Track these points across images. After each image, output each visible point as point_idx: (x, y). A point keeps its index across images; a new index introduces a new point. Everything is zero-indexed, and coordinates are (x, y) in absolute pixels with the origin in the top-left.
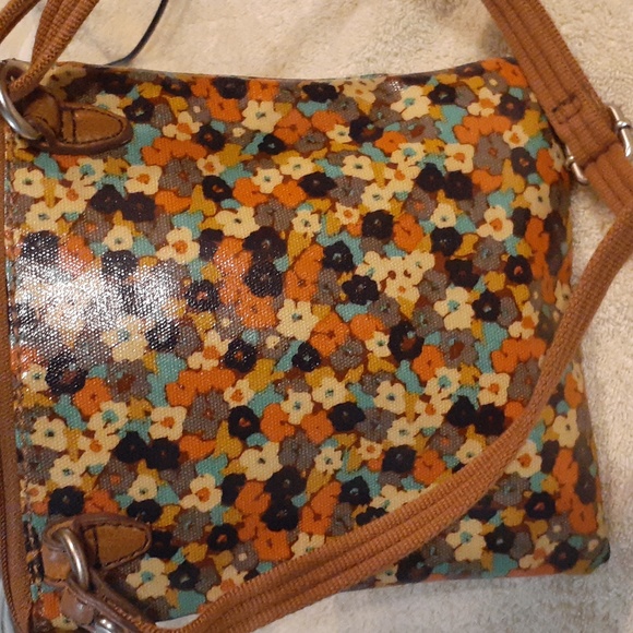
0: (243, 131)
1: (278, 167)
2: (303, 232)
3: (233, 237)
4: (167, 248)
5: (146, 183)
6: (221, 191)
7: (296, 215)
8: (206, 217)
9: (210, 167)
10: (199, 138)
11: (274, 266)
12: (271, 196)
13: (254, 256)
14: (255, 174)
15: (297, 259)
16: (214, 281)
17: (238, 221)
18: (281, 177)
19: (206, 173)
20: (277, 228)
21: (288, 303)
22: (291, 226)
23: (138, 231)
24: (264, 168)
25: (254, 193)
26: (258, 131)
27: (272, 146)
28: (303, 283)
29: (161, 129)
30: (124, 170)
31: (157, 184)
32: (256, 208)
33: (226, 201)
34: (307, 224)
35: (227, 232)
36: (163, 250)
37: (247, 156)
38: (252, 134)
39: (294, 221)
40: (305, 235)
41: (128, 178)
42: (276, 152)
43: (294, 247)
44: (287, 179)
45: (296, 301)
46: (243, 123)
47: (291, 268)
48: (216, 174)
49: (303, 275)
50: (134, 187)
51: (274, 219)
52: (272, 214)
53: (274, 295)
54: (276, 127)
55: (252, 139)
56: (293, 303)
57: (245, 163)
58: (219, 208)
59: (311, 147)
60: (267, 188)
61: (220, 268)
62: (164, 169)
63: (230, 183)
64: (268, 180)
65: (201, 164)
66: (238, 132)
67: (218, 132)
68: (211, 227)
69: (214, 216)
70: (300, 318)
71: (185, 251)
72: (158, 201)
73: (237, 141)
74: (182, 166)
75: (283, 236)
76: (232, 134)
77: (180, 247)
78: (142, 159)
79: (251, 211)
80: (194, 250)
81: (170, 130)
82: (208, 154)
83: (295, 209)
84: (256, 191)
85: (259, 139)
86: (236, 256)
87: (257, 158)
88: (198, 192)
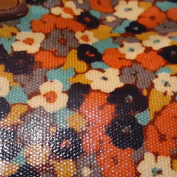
0: (114, 19)
1: (140, 42)
2: (163, 91)
3: (99, 91)
4: (39, 97)
5: (30, 44)
6: (93, 55)
7: (157, 77)
8: (77, 73)
9: (86, 38)
10: (79, 19)
11: (135, 120)
12: (134, 61)
13: (118, 108)
14: (122, 46)
15: (157, 114)
16: (78, 130)
17: (105, 79)
18: (143, 49)
19: (81, 42)
20: (139, 85)
21: (149, 157)
22: (152, 86)
23: (15, 81)
24: (129, 42)
25: (120, 59)
26: (126, 19)
27: (136, 28)
28: (162, 138)
29: (50, 9)
30: (14, 34)
31: (39, 45)
32: (121, 70)
33: (96, 63)
34: (166, 84)
35: (94, 87)
36: (34, 99)
37: (116, 34)
38: (121, 21)
39: (155, 81)
40: (165, 94)
41: (16, 40)
42: (139, 32)
43: (155, 104)
44: (148, 50)
45: (156, 155)
46: (115, 14)
47: (152, 122)
48: (90, 43)
49: (164, 130)
50: (19, 47)
51: (137, 79)
52: (135, 75)
53: (136, 147)
54: (140, 17)
55: (120, 24)
56: (153, 156)
57: (114, 38)
58: (90, 68)
59: (167, 30)
60: (131, 56)
61: (85, 118)
62: (47, 35)
63: (101, 50)
64: (132, 50)
65: (79, 35)
66: (110, 19)
67: (95, 18)
68: (80, 81)
69: (84, 73)
70: (160, 172)
71: (54, 101)
72: (37, 58)
73: (109, 24)
74: (62, 35)
75: (145, 93)
76: (105, 19)
77: (51, 97)
78: (31, 28)
79: (117, 72)
80: (63, 100)
81: (56, 11)
82: (85, 30)
83: (155, 72)
84: (122, 58)
85: (126, 24)
86: (101, 108)
87: (124, 36)
88: (73, 54)
